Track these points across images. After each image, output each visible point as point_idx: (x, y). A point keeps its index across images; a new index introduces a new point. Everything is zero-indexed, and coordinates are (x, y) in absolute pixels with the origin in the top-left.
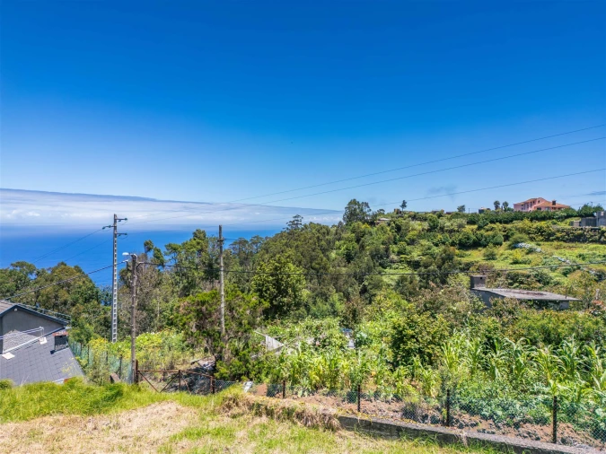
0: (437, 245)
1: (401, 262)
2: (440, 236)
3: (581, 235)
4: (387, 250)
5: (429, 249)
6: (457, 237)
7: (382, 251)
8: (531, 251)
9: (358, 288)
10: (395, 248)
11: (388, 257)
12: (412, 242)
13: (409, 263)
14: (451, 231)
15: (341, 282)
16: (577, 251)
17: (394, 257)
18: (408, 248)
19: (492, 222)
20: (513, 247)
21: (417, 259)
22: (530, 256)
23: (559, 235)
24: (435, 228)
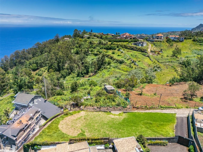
0: (101, 49)
1: (92, 54)
2: (102, 46)
3: (133, 48)
4: (88, 50)
5: (99, 50)
6: (106, 46)
7: (87, 51)
8: (122, 52)
9: (81, 63)
10: (90, 50)
11: (88, 53)
12: (94, 48)
13: (94, 54)
14: (105, 44)
15: (76, 61)
16: (131, 53)
17: (90, 52)
18: (94, 50)
19: (114, 42)
20: (119, 50)
21: (96, 53)
22: (122, 54)
23: (129, 47)
24: (100, 43)
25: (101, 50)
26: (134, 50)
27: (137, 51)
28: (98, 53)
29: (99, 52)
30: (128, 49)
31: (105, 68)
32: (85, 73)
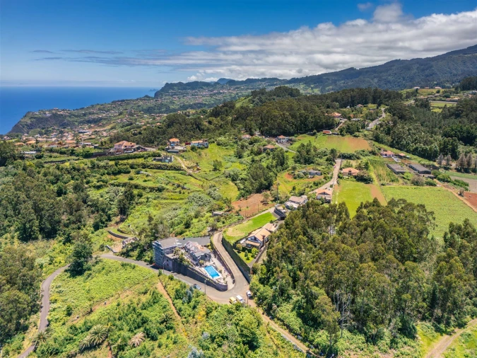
0: (102, 175)
1: (91, 187)
2: (100, 171)
3: (160, 167)
5: (100, 178)
8: (147, 176)
14: (104, 167)
17: (86, 185)
19: (119, 160)
20: (138, 173)
21: (98, 184)
22: (149, 178)
23: (151, 166)
24: (94, 166)
25: (104, 178)
26: (162, 169)
27: (169, 170)
28: (101, 183)
29: (103, 181)
30: (151, 168)
31: (137, 204)
32: (106, 221)
